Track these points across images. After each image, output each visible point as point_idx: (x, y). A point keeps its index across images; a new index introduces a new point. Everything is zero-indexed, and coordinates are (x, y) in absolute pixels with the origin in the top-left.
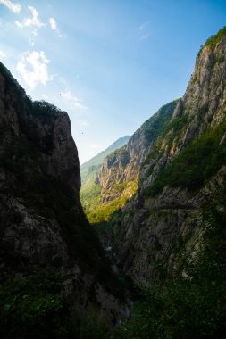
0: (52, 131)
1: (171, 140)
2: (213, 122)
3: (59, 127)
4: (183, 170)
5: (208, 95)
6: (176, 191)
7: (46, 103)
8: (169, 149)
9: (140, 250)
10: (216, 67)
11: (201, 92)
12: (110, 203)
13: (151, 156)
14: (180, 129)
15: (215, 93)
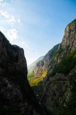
0: (18, 55)
1: (58, 57)
2: (71, 51)
3: (20, 53)
4: (62, 67)
5: (69, 42)
6: (60, 74)
7: (16, 45)
8: (57, 60)
9: (48, 96)
10: (71, 33)
11: (67, 41)
12: (38, 79)
13: (51, 62)
14: (61, 53)
15: (72, 41)
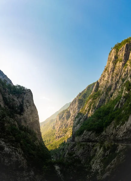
0: (22, 101)
1: (91, 105)
2: (113, 97)
3: (26, 99)
4: (94, 122)
5: (112, 80)
6: (90, 133)
7: (19, 86)
10: (118, 64)
11: (108, 78)
12: (60, 139)
14: (96, 99)
15: (115, 80)
